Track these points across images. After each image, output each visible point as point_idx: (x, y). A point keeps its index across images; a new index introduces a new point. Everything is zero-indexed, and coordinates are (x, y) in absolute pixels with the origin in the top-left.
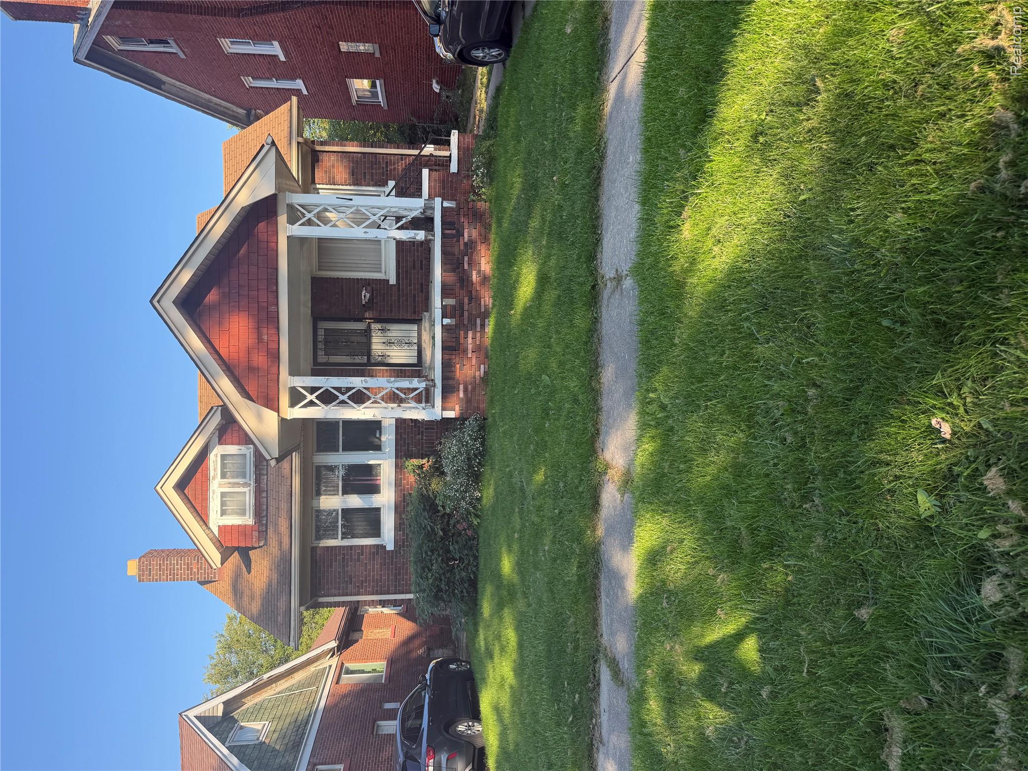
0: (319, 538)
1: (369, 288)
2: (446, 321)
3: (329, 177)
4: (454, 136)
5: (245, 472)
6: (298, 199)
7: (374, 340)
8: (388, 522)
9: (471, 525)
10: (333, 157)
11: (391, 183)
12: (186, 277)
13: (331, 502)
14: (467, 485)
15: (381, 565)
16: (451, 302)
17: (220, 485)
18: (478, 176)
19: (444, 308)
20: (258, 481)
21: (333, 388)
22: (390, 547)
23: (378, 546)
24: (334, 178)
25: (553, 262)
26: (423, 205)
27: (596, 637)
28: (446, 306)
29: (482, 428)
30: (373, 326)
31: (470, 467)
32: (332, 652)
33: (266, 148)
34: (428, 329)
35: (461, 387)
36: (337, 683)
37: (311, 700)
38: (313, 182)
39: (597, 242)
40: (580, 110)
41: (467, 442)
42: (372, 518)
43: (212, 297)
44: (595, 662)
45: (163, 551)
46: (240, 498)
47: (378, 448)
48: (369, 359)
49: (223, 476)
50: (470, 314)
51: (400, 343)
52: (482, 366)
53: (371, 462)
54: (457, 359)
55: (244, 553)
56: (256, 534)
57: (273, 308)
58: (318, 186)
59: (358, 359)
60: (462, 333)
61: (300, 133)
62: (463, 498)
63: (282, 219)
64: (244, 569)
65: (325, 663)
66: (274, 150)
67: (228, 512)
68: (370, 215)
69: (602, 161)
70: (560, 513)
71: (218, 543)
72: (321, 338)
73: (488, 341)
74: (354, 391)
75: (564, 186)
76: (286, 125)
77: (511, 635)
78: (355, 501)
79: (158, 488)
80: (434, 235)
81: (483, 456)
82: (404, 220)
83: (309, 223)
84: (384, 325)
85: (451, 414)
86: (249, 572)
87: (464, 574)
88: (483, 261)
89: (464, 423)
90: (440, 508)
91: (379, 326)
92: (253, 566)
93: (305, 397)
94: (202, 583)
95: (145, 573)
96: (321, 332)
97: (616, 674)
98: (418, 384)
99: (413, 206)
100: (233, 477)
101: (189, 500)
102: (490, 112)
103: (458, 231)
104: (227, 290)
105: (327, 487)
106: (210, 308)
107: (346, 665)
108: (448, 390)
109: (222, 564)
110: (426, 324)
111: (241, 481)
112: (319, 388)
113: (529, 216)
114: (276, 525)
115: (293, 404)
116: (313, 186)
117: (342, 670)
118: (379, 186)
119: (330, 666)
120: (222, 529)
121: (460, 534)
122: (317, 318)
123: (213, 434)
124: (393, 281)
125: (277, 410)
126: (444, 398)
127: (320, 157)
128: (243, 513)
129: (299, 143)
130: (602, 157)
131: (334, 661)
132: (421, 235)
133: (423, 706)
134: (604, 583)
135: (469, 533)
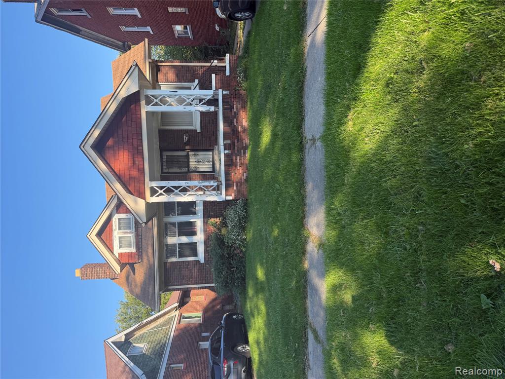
0: (167, 258)
1: (187, 134)
2: (226, 152)
3: (165, 79)
4: (228, 56)
5: (130, 227)
6: (150, 92)
7: (191, 160)
8: (201, 249)
9: (241, 251)
10: (167, 68)
11: (197, 81)
12: (97, 133)
13: (172, 240)
14: (239, 232)
15: (198, 270)
16: (229, 142)
17: (118, 233)
18: (240, 77)
19: (225, 145)
20: (137, 230)
21: (172, 187)
22: (202, 261)
23: (196, 261)
24: (168, 79)
25: (279, 128)
26: (213, 93)
27: (306, 317)
28: (226, 144)
29: (246, 204)
30: (190, 153)
31: (240, 223)
32: (176, 308)
33: (133, 67)
34: (217, 154)
35: (235, 184)
36: (179, 323)
37: (167, 333)
38: (157, 81)
39: (302, 120)
40: (292, 50)
41: (238, 212)
42: (193, 247)
43: (110, 142)
44: (306, 329)
45: (92, 264)
46: (129, 239)
47: (195, 213)
48: (188, 170)
49: (120, 229)
50: (238, 148)
51: (204, 161)
52: (245, 174)
53: (191, 220)
54: (232, 171)
55: (132, 265)
56: (137, 256)
57: (140, 148)
58: (160, 83)
59: (183, 170)
60: (234, 157)
61: (150, 57)
62: (237, 239)
63: (143, 102)
64: (132, 273)
65: (173, 314)
66: (137, 68)
67: (123, 246)
68: (186, 99)
69: (304, 78)
70: (286, 254)
71: (119, 262)
72: (164, 160)
73: (247, 161)
74: (182, 188)
75: (284, 89)
76: (143, 53)
77: (263, 308)
78: (185, 239)
79: (88, 236)
80: (219, 109)
81: (246, 218)
82: (204, 101)
83: (156, 104)
84: (195, 152)
85: (230, 198)
86: (134, 274)
87: (239, 275)
88: (244, 121)
89: (236, 202)
90: (226, 243)
91: (193, 153)
92: (136, 272)
93: (158, 192)
94: (112, 279)
95: (84, 275)
96: (164, 157)
97: (316, 337)
98: (213, 183)
99: (208, 94)
100: (124, 229)
101: (104, 241)
102: (245, 44)
103: (231, 106)
104: (117, 140)
105: (170, 233)
106: (110, 148)
107: (183, 314)
108: (228, 186)
109: (121, 272)
110: (216, 152)
111: (128, 231)
112: (165, 187)
113: (267, 101)
114: (147, 252)
115: (152, 196)
116: (157, 83)
117: (181, 317)
118: (191, 82)
119: (175, 315)
120: (120, 254)
121: (236, 255)
122: (162, 150)
123: (114, 208)
124: (199, 130)
125: (144, 198)
126: (226, 190)
127: (161, 69)
128: (130, 246)
129: (149, 62)
130: (304, 76)
131: (177, 313)
132: (212, 109)
133: (221, 337)
134: (309, 291)
135: (241, 255)
